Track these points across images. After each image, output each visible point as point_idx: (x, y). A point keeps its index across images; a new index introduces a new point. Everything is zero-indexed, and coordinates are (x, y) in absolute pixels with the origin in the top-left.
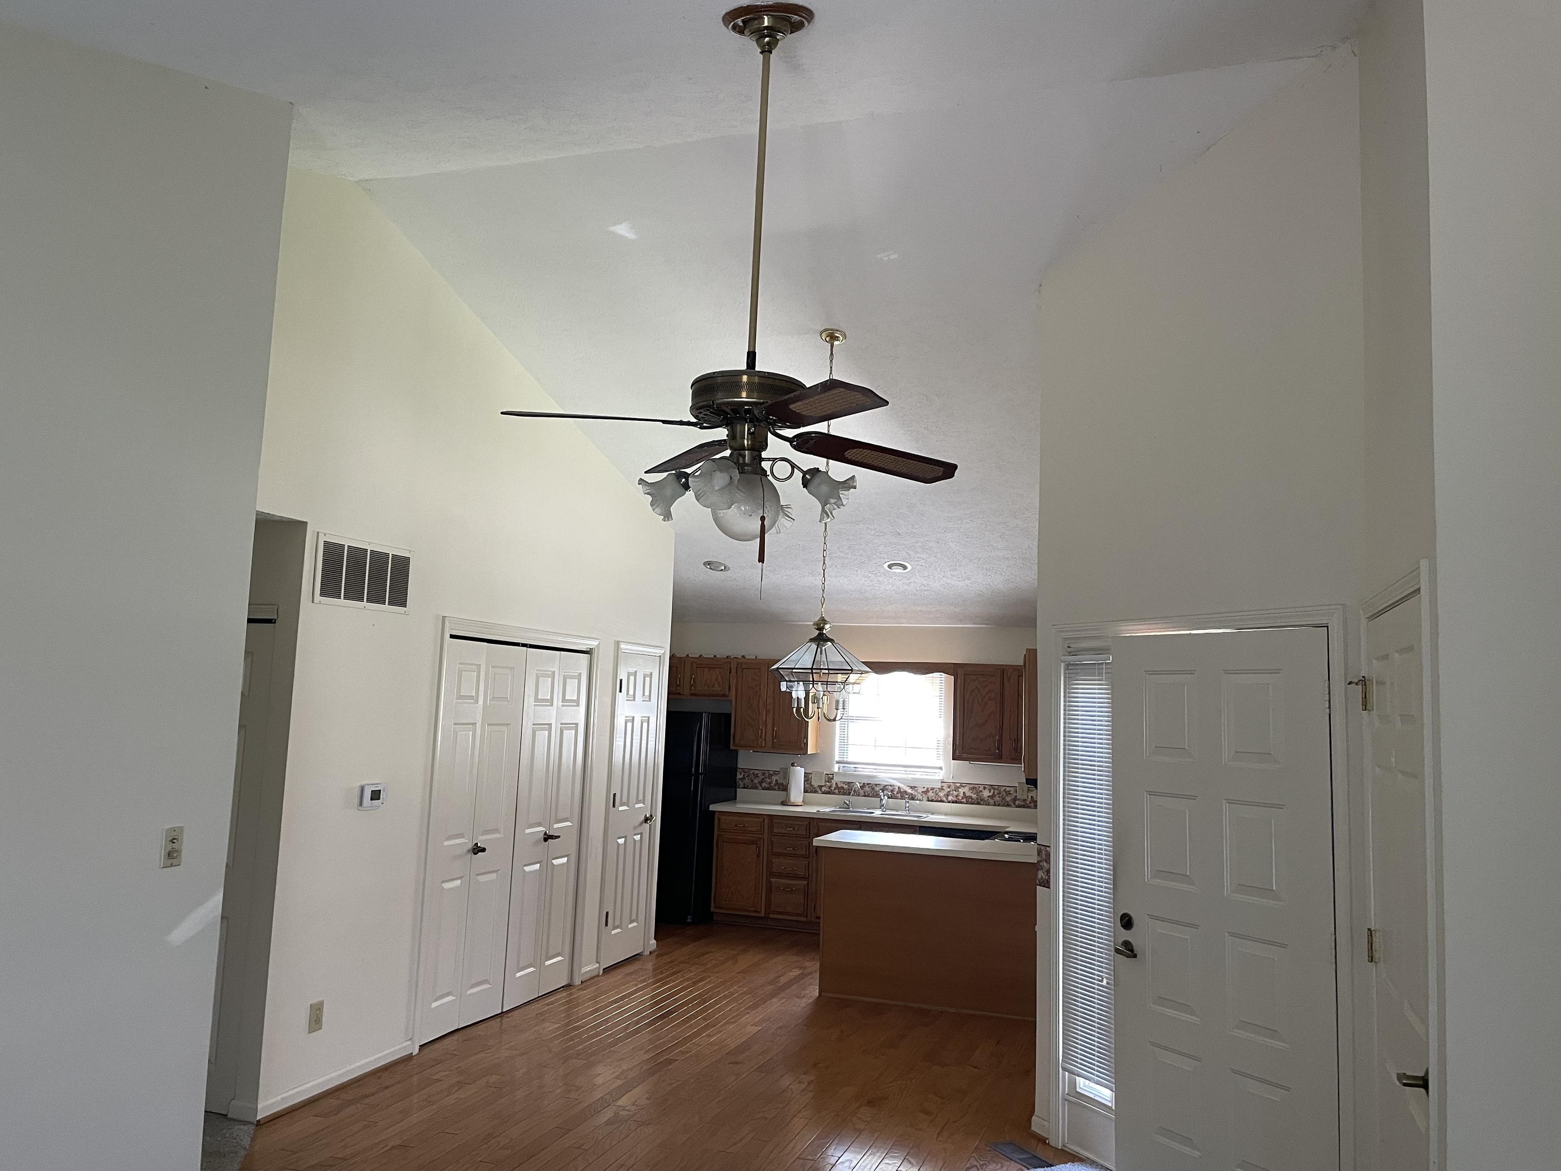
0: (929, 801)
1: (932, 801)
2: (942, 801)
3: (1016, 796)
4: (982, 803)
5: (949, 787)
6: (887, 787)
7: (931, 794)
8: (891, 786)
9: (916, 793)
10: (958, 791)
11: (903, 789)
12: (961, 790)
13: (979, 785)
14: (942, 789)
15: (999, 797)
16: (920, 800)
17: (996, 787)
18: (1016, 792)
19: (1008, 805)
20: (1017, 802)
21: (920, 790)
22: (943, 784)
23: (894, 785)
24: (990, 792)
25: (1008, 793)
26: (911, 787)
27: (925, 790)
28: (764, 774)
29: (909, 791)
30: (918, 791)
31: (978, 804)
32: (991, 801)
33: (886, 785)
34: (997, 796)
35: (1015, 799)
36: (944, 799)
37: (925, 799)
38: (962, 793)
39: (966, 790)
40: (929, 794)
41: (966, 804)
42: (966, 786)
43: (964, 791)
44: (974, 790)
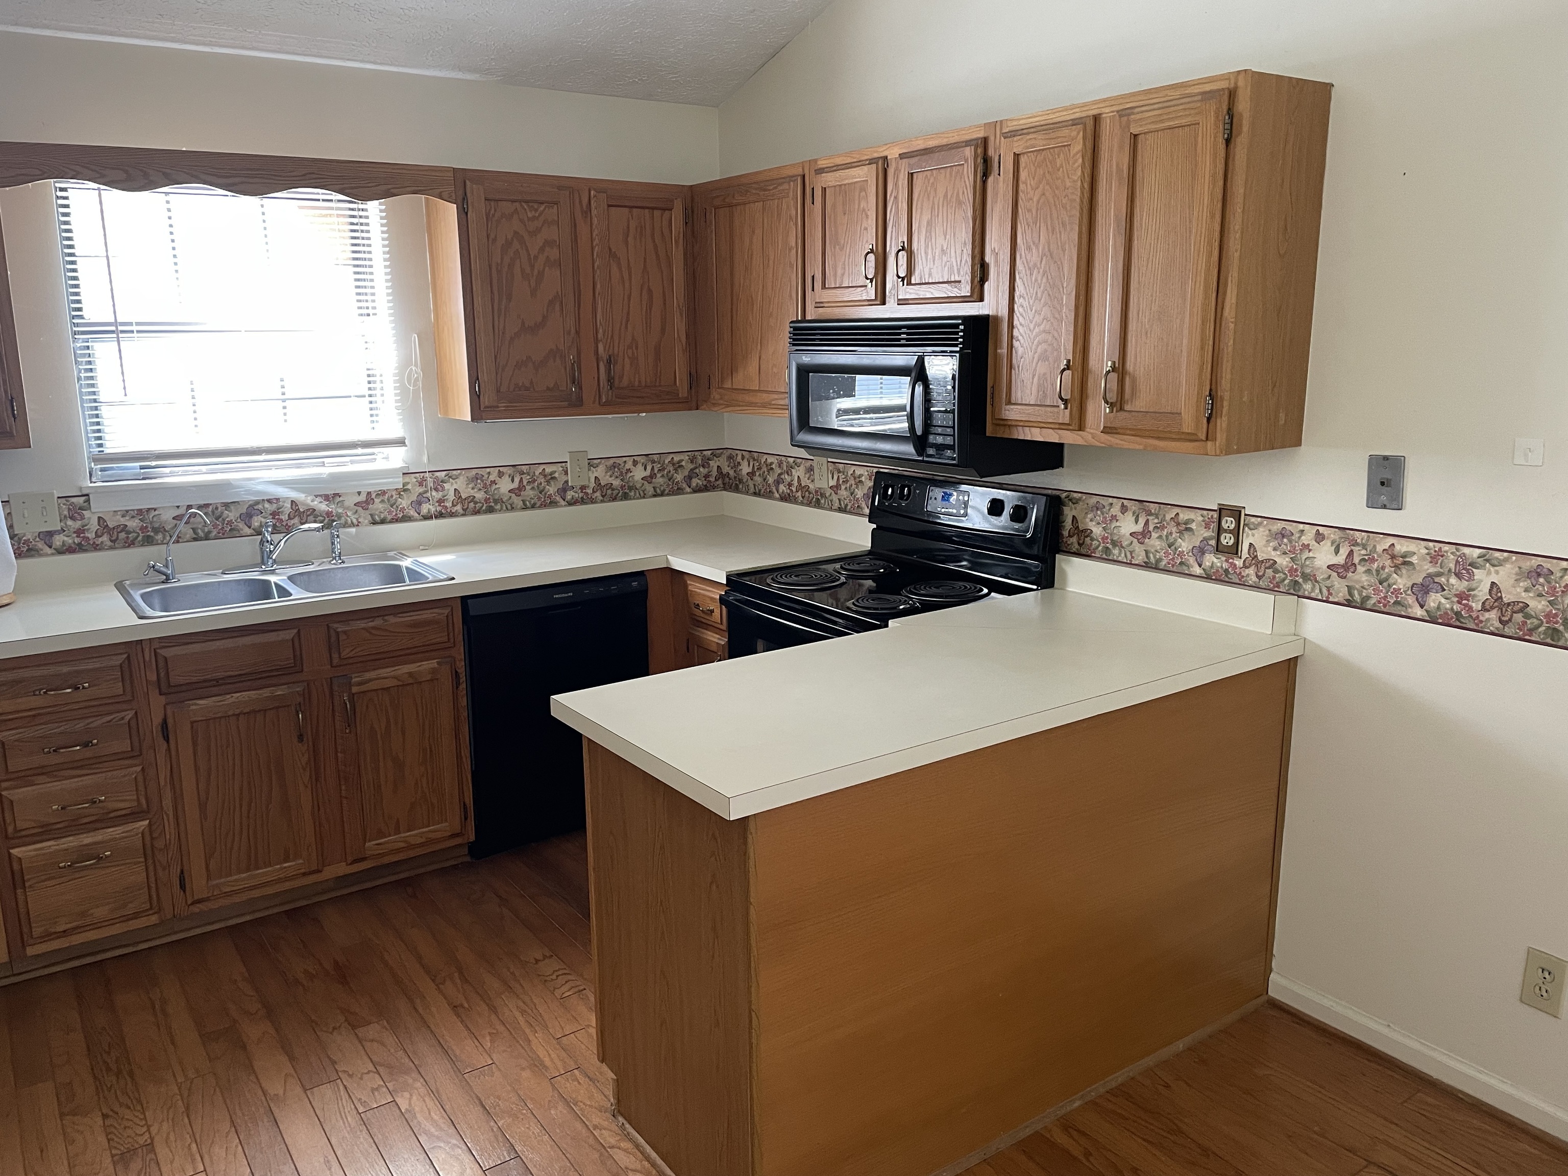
0: (374, 523)
1: (383, 522)
2: (406, 519)
3: (567, 482)
4: (498, 507)
5: (421, 484)
6: (260, 507)
7: (378, 506)
8: (269, 501)
9: (340, 511)
11: (303, 504)
12: (450, 487)
13: (488, 470)
14: (405, 490)
15: (533, 488)
16: (353, 525)
18: (566, 473)
19: (553, 504)
20: (570, 495)
21: (351, 501)
22: (407, 479)
23: (278, 500)
25: (551, 478)
26: (327, 498)
27: (363, 498)
29: (323, 507)
30: (347, 504)
31: (491, 510)
32: (517, 501)
33: (257, 503)
34: (528, 488)
35: (563, 491)
36: (412, 513)
37: (365, 518)
38: (452, 492)
39: (460, 484)
40: (375, 506)
41: (463, 515)
42: (460, 474)
43: (455, 486)
44: (479, 481)
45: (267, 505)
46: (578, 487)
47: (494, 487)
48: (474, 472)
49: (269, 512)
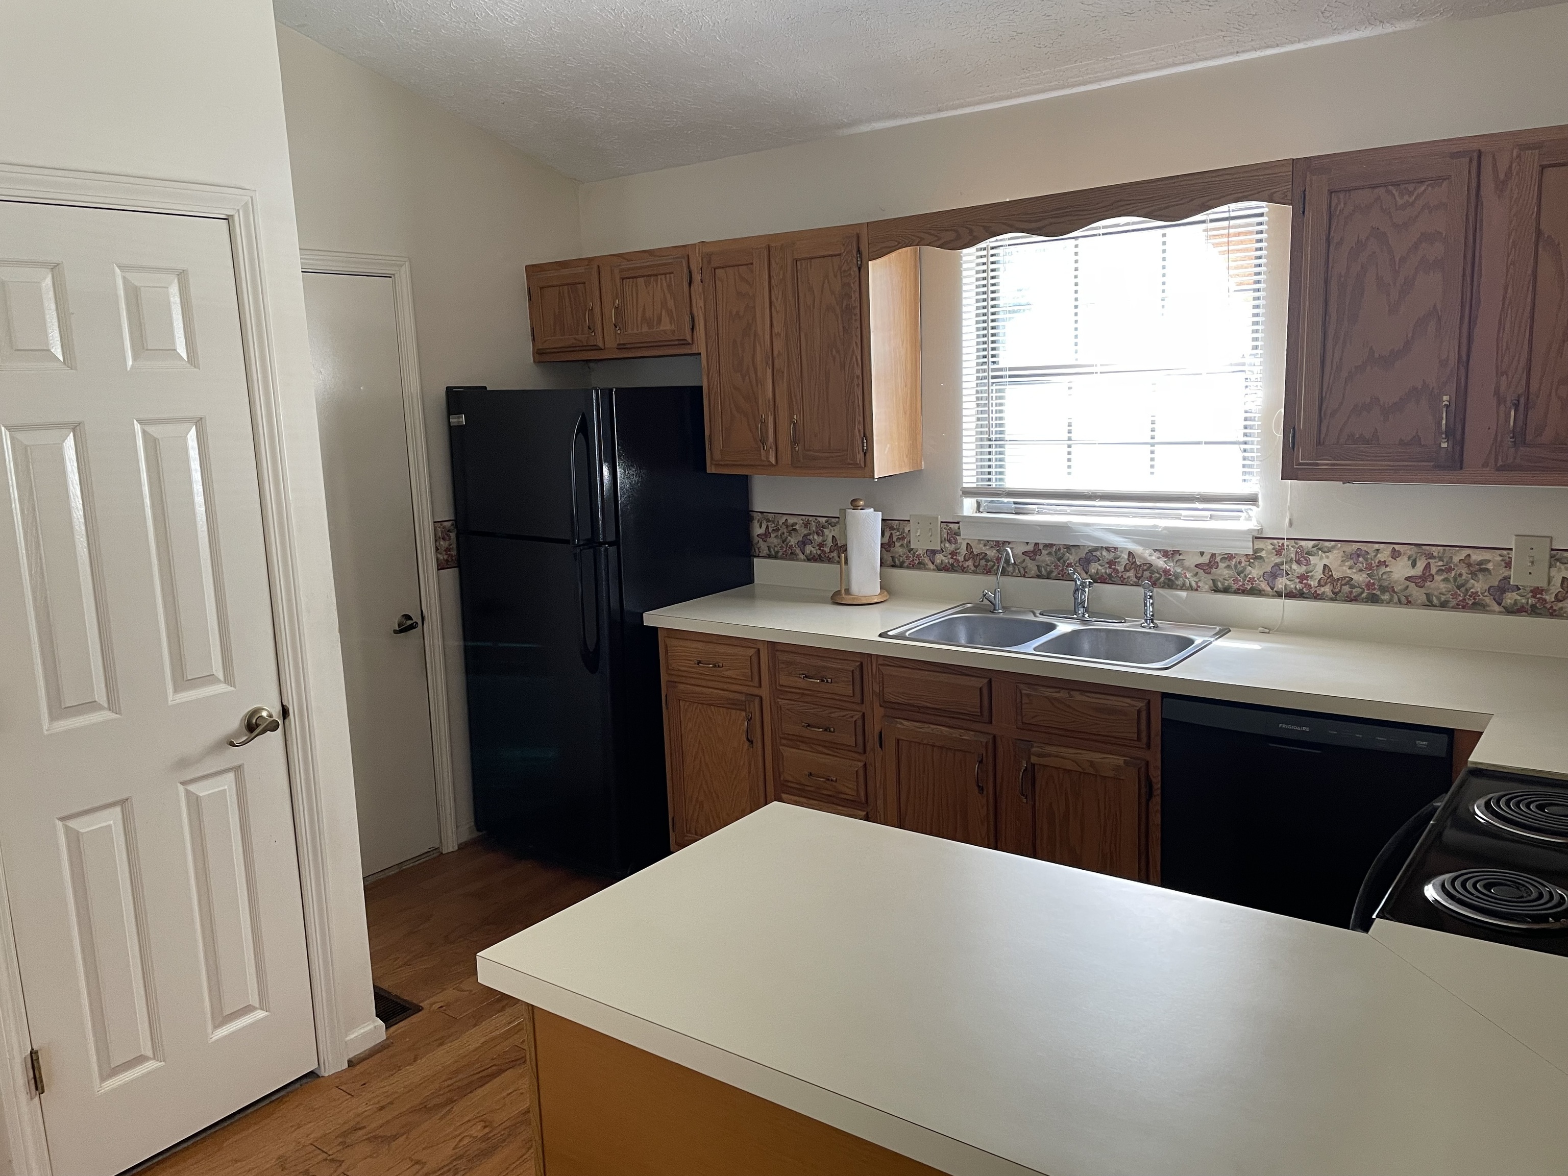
0: (1216, 590)
1: (1226, 590)
2: (1255, 592)
3: (1507, 578)
4: (1386, 597)
5: (1279, 553)
6: (1098, 554)
7: (1223, 572)
8: (1108, 549)
9: (1179, 570)
10: (1308, 563)
11: (1140, 557)
12: (1318, 563)
13: (1377, 546)
14: (1256, 558)
15: (1446, 580)
16: (1191, 588)
17: (1435, 551)
18: (1508, 565)
19: (1477, 606)
20: (1510, 598)
21: (1192, 560)
22: (1259, 544)
23: (1116, 549)
24: (1414, 565)
25: (1480, 569)
26: (1165, 554)
27: (1205, 559)
28: (806, 525)
29: (1160, 563)
30: (1187, 563)
31: (1373, 600)
32: (1418, 594)
33: (1096, 549)
34: (1438, 578)
35: (1501, 589)
36: (1264, 586)
37: (1205, 585)
38: (1320, 568)
39: (1333, 559)
40: (1218, 571)
41: (1332, 599)
42: (1333, 547)
43: (1325, 561)
44: (1361, 559)
45: (1105, 553)
46: (1528, 589)
47: (1383, 569)
48: (1355, 546)
49: (1106, 560)
